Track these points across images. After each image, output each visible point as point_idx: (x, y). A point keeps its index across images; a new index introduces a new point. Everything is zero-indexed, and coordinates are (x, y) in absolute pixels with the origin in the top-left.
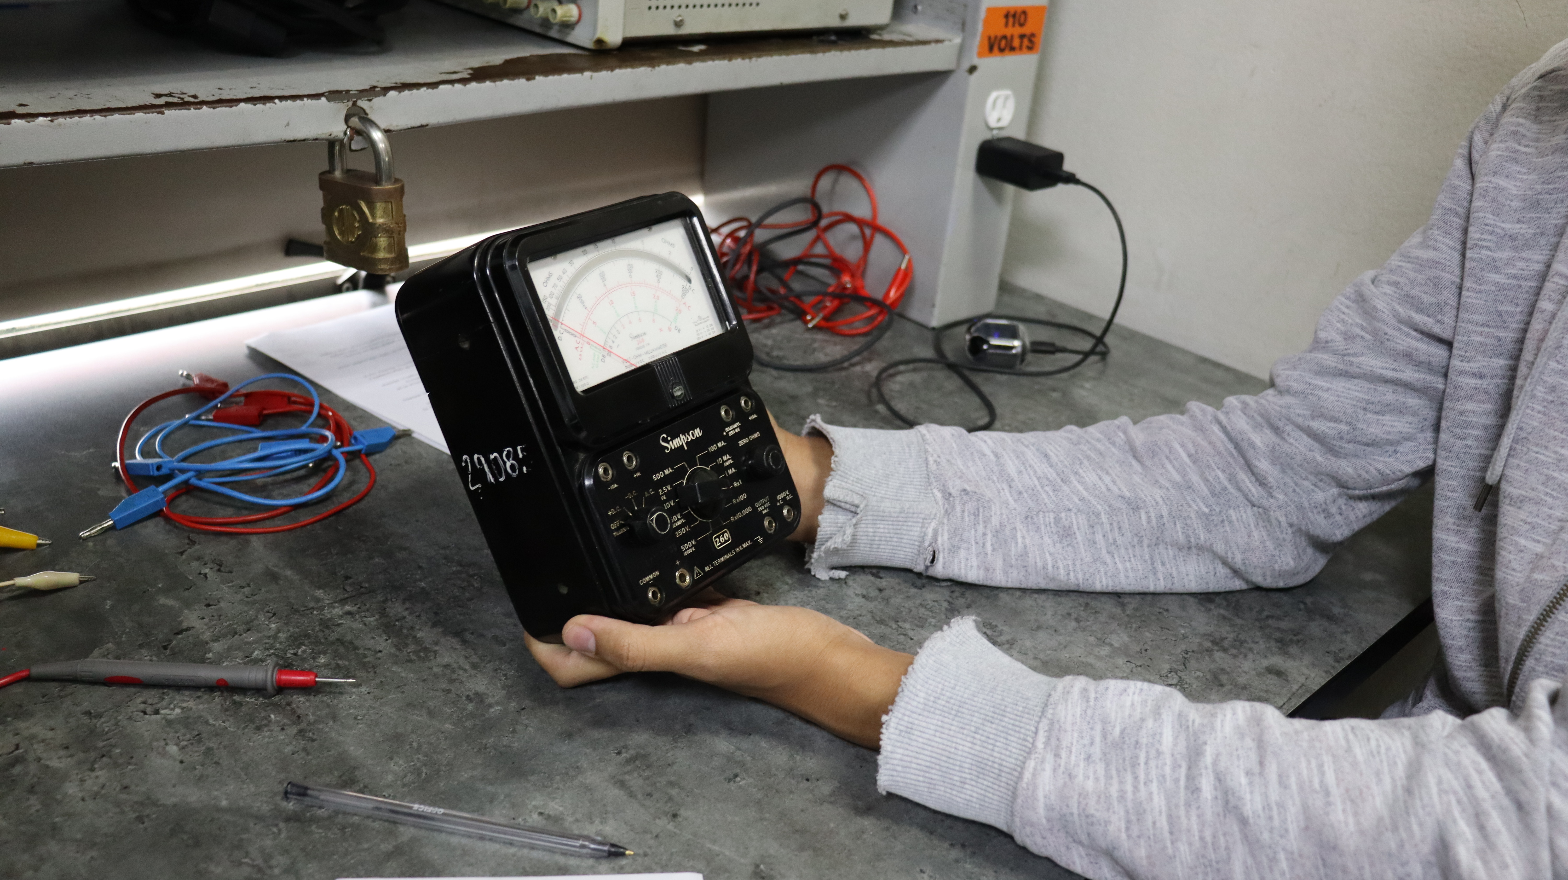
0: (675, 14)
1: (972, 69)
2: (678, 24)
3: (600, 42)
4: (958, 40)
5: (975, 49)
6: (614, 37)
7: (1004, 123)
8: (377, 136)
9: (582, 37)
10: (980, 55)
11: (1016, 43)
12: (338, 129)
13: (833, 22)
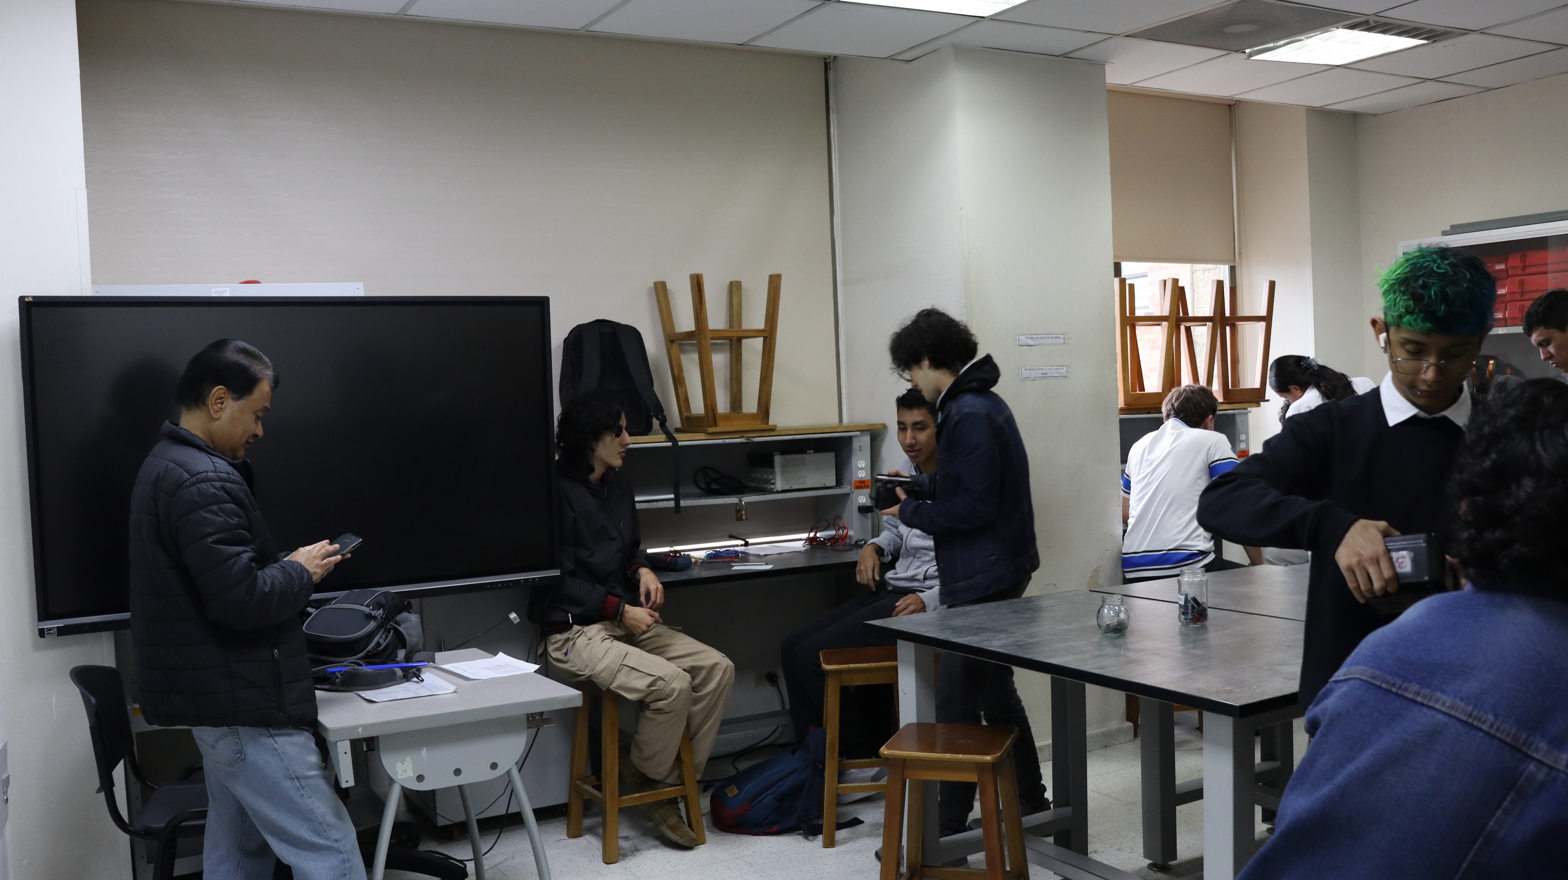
0: (791, 486)
1: (853, 492)
2: (791, 487)
3: (777, 490)
4: (850, 487)
5: (853, 489)
6: (780, 489)
7: (864, 502)
8: (743, 502)
9: (775, 490)
10: (854, 489)
11: (864, 487)
12: (738, 502)
13: (823, 486)
